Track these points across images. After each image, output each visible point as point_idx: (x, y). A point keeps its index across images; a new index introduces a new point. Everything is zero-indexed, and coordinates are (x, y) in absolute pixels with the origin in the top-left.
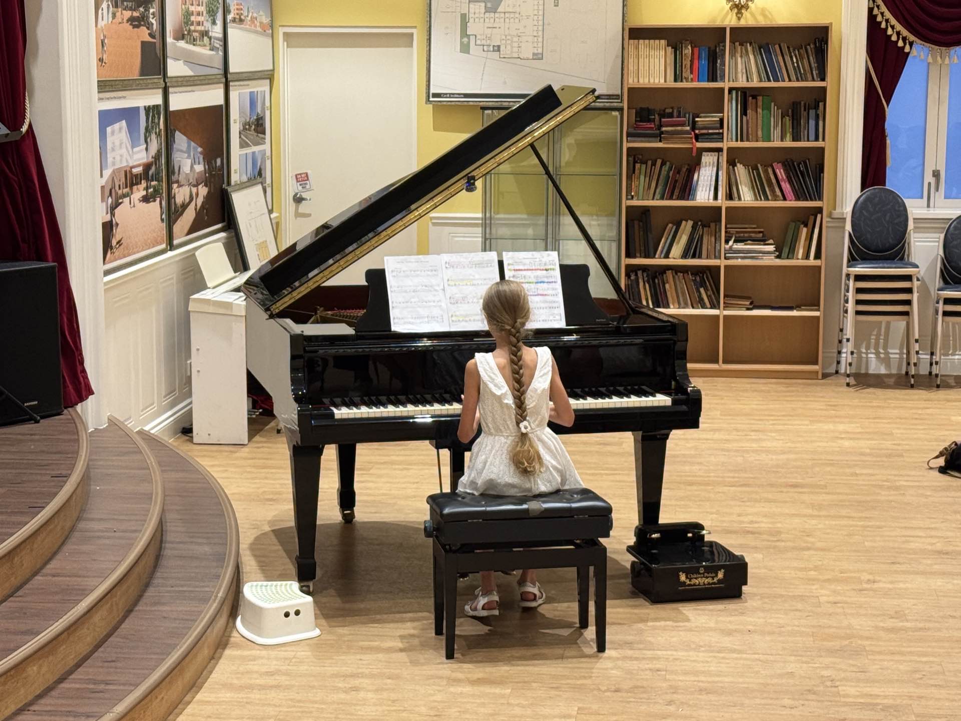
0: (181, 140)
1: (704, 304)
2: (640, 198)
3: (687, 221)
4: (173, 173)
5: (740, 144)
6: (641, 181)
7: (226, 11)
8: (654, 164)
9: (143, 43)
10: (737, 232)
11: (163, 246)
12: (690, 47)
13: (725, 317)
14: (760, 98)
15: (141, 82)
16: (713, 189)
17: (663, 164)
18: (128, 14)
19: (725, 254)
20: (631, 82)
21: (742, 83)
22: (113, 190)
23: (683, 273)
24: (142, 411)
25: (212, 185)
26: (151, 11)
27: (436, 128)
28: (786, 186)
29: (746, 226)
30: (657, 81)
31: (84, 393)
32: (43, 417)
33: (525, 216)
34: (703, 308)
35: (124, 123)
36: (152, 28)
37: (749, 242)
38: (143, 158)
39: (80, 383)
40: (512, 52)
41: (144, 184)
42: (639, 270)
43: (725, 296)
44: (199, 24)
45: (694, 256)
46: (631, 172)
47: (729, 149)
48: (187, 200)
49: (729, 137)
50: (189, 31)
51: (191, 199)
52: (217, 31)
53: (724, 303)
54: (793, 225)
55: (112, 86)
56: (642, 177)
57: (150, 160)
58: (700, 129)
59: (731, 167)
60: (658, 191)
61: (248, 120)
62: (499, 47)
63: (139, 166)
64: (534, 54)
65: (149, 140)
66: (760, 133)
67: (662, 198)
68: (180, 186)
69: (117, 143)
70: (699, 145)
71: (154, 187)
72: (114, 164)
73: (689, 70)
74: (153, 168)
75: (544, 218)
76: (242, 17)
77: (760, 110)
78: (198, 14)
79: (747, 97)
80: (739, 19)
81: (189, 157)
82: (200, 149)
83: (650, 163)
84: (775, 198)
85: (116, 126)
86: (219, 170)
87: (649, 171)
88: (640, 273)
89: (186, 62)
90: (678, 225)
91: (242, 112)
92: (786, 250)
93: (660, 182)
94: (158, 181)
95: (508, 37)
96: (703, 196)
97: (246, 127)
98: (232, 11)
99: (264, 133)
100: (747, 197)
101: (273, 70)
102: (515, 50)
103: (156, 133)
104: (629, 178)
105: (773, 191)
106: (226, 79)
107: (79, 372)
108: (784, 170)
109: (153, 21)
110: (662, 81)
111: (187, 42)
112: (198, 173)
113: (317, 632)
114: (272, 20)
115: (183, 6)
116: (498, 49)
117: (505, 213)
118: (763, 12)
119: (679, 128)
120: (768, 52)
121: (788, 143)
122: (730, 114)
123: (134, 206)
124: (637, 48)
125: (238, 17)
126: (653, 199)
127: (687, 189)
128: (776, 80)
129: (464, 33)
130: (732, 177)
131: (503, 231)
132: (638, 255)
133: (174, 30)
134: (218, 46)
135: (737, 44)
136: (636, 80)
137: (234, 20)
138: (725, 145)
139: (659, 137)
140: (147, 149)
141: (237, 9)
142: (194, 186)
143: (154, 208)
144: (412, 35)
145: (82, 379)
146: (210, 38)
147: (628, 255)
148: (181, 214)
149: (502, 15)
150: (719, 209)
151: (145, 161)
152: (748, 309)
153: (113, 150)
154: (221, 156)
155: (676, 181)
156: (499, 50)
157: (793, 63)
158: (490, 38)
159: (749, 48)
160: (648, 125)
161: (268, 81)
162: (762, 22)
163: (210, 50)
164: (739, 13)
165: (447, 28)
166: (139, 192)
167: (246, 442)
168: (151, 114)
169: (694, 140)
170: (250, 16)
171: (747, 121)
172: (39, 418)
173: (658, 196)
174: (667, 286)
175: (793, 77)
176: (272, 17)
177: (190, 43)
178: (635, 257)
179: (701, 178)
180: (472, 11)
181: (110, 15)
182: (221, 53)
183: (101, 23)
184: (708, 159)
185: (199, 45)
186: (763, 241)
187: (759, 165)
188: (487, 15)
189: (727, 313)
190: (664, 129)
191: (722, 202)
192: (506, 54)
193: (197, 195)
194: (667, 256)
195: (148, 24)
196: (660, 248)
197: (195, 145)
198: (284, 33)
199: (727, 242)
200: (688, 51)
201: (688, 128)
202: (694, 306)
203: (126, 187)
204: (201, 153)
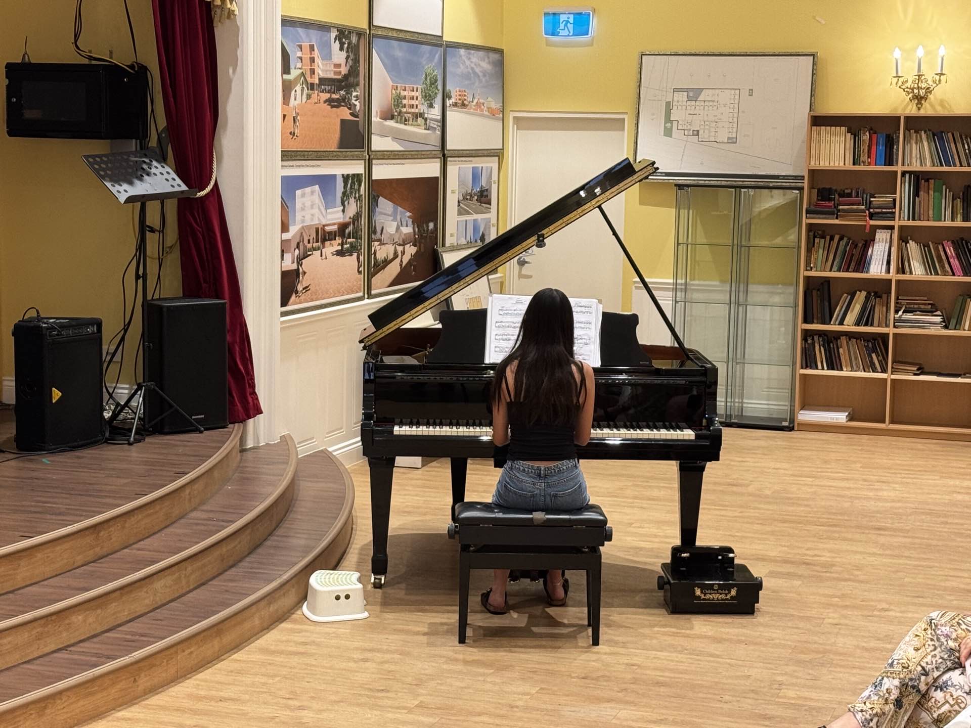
0: (385, 205)
1: (876, 368)
2: (819, 269)
3: (861, 291)
4: (375, 232)
5: (911, 223)
6: (819, 255)
7: (446, 96)
8: (832, 238)
9: (343, 122)
10: (908, 304)
11: (361, 294)
12: (868, 134)
13: (893, 381)
14: (932, 181)
15: (339, 154)
16: (885, 263)
17: (841, 239)
18: (327, 96)
19: (894, 323)
20: (814, 165)
21: (916, 167)
22: (301, 243)
23: (857, 339)
24: (328, 433)
25: (422, 245)
26: (354, 94)
27: (641, 203)
28: (955, 262)
29: (917, 298)
30: (837, 164)
31: (251, 413)
32: (206, 429)
33: (717, 283)
34: (873, 371)
35: (317, 187)
36: (355, 109)
37: (918, 313)
38: (338, 218)
39: (248, 403)
40: (709, 136)
41: (339, 240)
42: (816, 334)
43: (893, 362)
44: (412, 106)
45: (866, 325)
46: (812, 245)
47: (901, 228)
48: (391, 256)
49: (902, 216)
50: (400, 112)
51: (396, 256)
52: (435, 113)
53: (892, 368)
54: (961, 298)
55: (304, 156)
56: (821, 251)
57: (347, 220)
58: (873, 208)
59: (904, 244)
60: (835, 263)
61: (469, 191)
62: (698, 131)
63: (334, 224)
64: (729, 138)
65: (346, 203)
66: (931, 212)
67: (839, 270)
68: (382, 244)
69: (308, 204)
70: (872, 222)
71: (351, 244)
72: (303, 221)
73: (866, 155)
74: (351, 228)
75: (729, 285)
76: (466, 102)
77: (931, 192)
78: (412, 98)
79: (919, 180)
80: (919, 109)
81: (395, 220)
82: (408, 214)
83: (828, 238)
84: (945, 273)
85: (308, 190)
86: (432, 233)
87: (827, 245)
88: (816, 338)
89: (395, 139)
90: (853, 296)
91: (461, 183)
92: (953, 322)
93: (837, 256)
94: (356, 239)
95: (707, 123)
96: (876, 269)
97: (466, 197)
98: (453, 96)
99: (489, 203)
100: (918, 271)
101: (503, 149)
102: (713, 134)
103: (355, 198)
104: (809, 251)
105: (943, 267)
106: (444, 155)
107: (248, 394)
108: (954, 248)
109: (357, 103)
110: (842, 164)
111: (397, 122)
112: (405, 234)
113: (366, 614)
114: (503, 106)
115: (394, 92)
116: (697, 133)
117: (699, 280)
118: (942, 103)
119: (855, 207)
120: (941, 139)
121: (959, 223)
122: (903, 195)
123: (326, 258)
124: (819, 134)
125: (460, 102)
126: (831, 270)
127: (862, 263)
128: (948, 165)
129: (668, 119)
130: (905, 252)
131: (696, 296)
132: (815, 321)
133: (381, 112)
134: (435, 126)
135: (912, 131)
136: (817, 163)
137: (455, 105)
138: (896, 223)
139: (836, 214)
140: (343, 211)
141: (460, 95)
142: (400, 245)
143: (351, 261)
144: (624, 120)
145: (250, 400)
146: (426, 120)
147: (806, 321)
148: (384, 268)
149: (702, 103)
150: (889, 281)
151: (341, 220)
152: (915, 374)
153: (303, 209)
154: (435, 220)
155: (853, 255)
156: (698, 135)
157: (965, 150)
158: (690, 124)
159: (924, 136)
160: (828, 204)
161: (497, 158)
162: (941, 112)
163: (425, 129)
164: (919, 103)
165: (653, 114)
166: (333, 247)
167: (420, 466)
168: (350, 181)
169: (868, 218)
170: (475, 101)
171: (920, 202)
172: (202, 429)
173: (835, 268)
174: (841, 350)
175: (965, 163)
176: (503, 103)
177: (401, 123)
178: (812, 323)
179: (875, 253)
180: (675, 99)
181: (304, 96)
182: (439, 133)
183: (293, 102)
184: (881, 235)
185: (412, 125)
186: (931, 312)
187: (930, 243)
188: (689, 103)
189: (893, 377)
190: (841, 207)
191: (893, 275)
192: (704, 138)
193: (403, 253)
194: (841, 323)
195: (350, 105)
196: (835, 316)
197: (403, 210)
198: (514, 118)
199: (897, 312)
200: (866, 137)
201: (863, 207)
202: (866, 369)
203: (317, 241)
204: (409, 217)
